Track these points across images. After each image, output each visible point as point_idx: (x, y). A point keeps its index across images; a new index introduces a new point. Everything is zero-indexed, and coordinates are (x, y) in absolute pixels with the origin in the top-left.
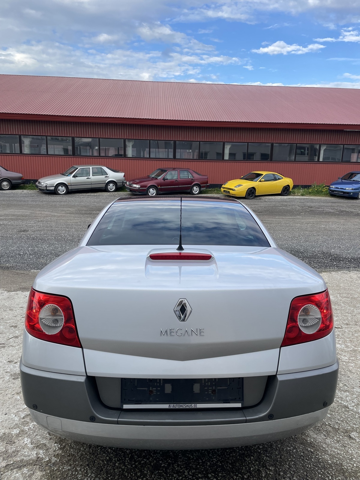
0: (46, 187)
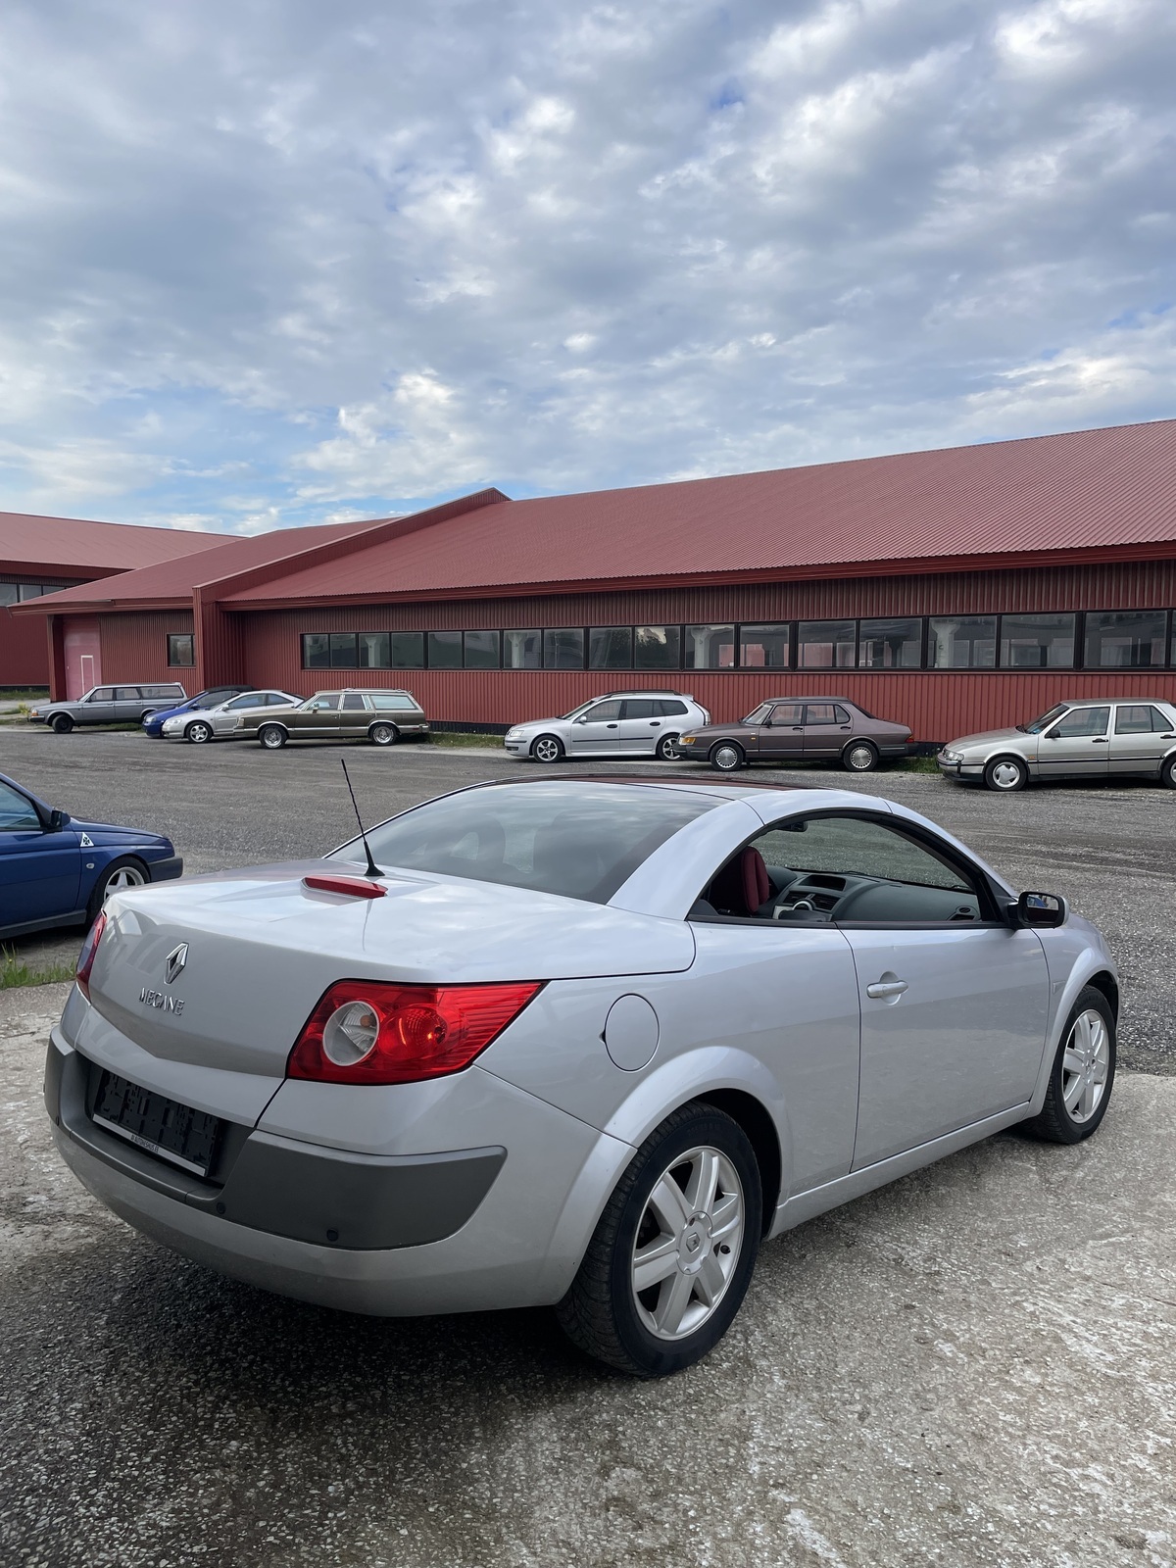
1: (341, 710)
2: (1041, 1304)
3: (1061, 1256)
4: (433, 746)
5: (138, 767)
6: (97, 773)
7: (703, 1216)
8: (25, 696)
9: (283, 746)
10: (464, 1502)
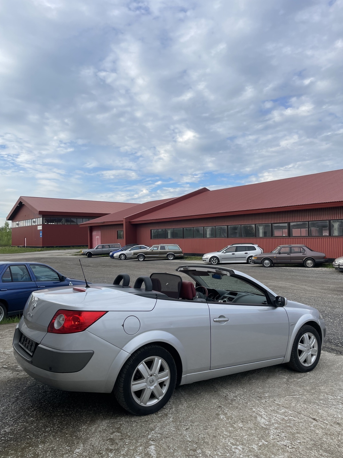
0: (339, 265)
1: (159, 250)
2: (258, 409)
3: (275, 399)
4: (184, 260)
5: (104, 266)
6: (93, 268)
7: (155, 375)
8: (84, 248)
9: (144, 260)
10: (75, 435)
